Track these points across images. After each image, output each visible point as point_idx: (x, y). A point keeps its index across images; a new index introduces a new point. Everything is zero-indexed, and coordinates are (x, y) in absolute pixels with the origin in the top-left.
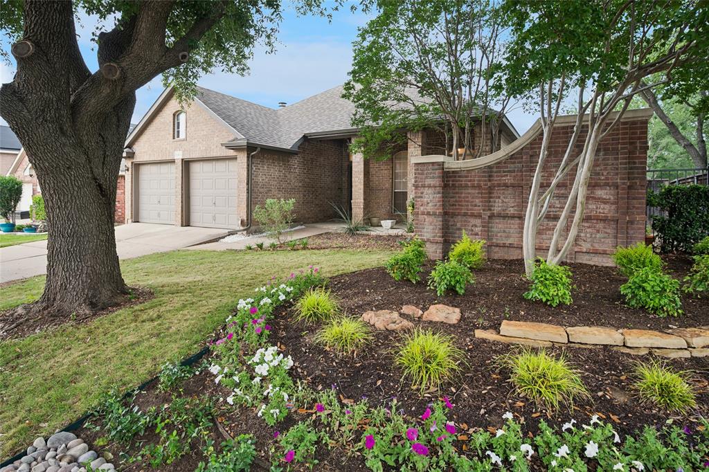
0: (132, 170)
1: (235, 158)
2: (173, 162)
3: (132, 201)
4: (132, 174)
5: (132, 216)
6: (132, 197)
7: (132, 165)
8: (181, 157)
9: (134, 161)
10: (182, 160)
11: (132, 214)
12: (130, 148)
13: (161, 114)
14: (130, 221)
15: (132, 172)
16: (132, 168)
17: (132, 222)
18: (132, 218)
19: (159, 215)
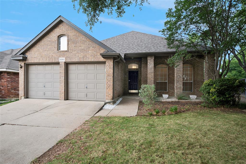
0: (24, 68)
1: (104, 63)
2: (58, 63)
3: (24, 86)
4: (24, 70)
5: (24, 94)
6: (24, 83)
7: (24, 65)
8: (64, 61)
9: (26, 62)
10: (65, 62)
11: (24, 93)
12: (23, 55)
13: (48, 36)
14: (23, 98)
15: (24, 69)
16: (24, 66)
17: (25, 98)
18: (24, 96)
19: (44, 94)
